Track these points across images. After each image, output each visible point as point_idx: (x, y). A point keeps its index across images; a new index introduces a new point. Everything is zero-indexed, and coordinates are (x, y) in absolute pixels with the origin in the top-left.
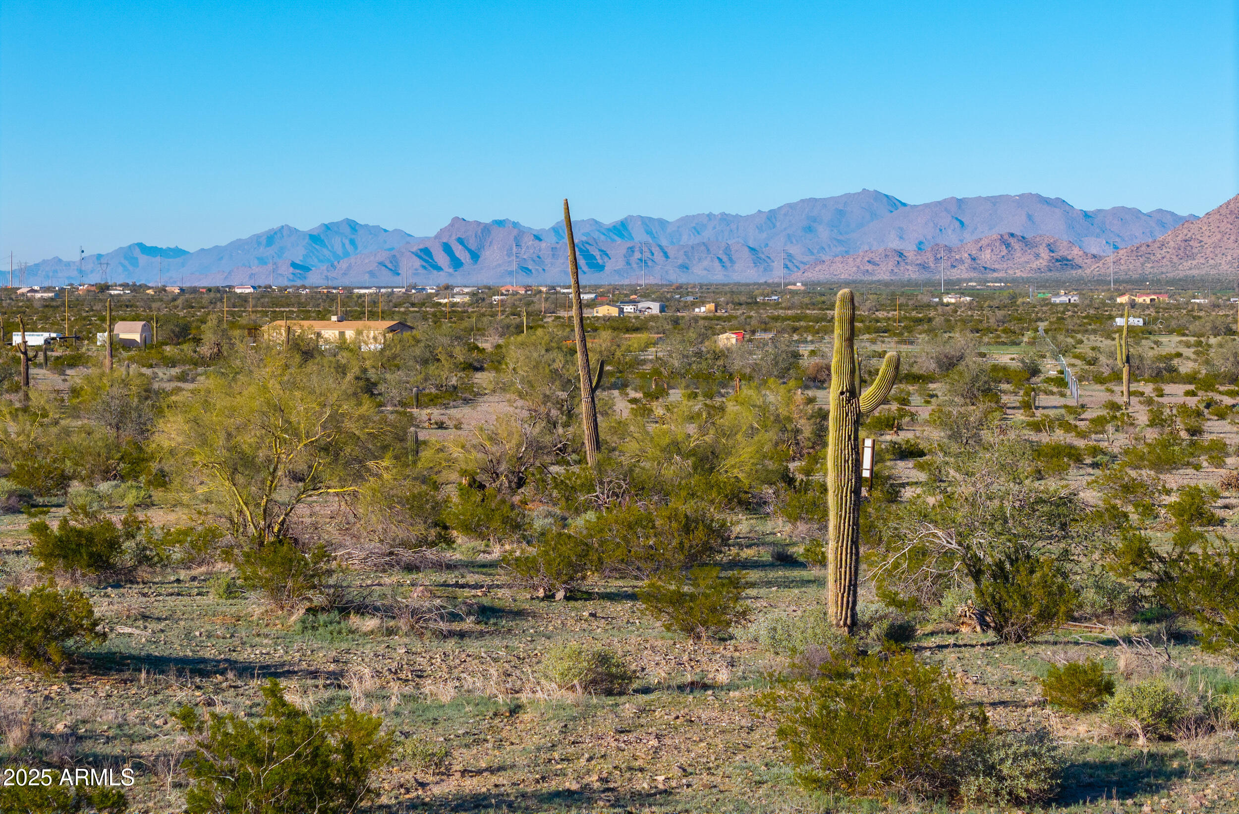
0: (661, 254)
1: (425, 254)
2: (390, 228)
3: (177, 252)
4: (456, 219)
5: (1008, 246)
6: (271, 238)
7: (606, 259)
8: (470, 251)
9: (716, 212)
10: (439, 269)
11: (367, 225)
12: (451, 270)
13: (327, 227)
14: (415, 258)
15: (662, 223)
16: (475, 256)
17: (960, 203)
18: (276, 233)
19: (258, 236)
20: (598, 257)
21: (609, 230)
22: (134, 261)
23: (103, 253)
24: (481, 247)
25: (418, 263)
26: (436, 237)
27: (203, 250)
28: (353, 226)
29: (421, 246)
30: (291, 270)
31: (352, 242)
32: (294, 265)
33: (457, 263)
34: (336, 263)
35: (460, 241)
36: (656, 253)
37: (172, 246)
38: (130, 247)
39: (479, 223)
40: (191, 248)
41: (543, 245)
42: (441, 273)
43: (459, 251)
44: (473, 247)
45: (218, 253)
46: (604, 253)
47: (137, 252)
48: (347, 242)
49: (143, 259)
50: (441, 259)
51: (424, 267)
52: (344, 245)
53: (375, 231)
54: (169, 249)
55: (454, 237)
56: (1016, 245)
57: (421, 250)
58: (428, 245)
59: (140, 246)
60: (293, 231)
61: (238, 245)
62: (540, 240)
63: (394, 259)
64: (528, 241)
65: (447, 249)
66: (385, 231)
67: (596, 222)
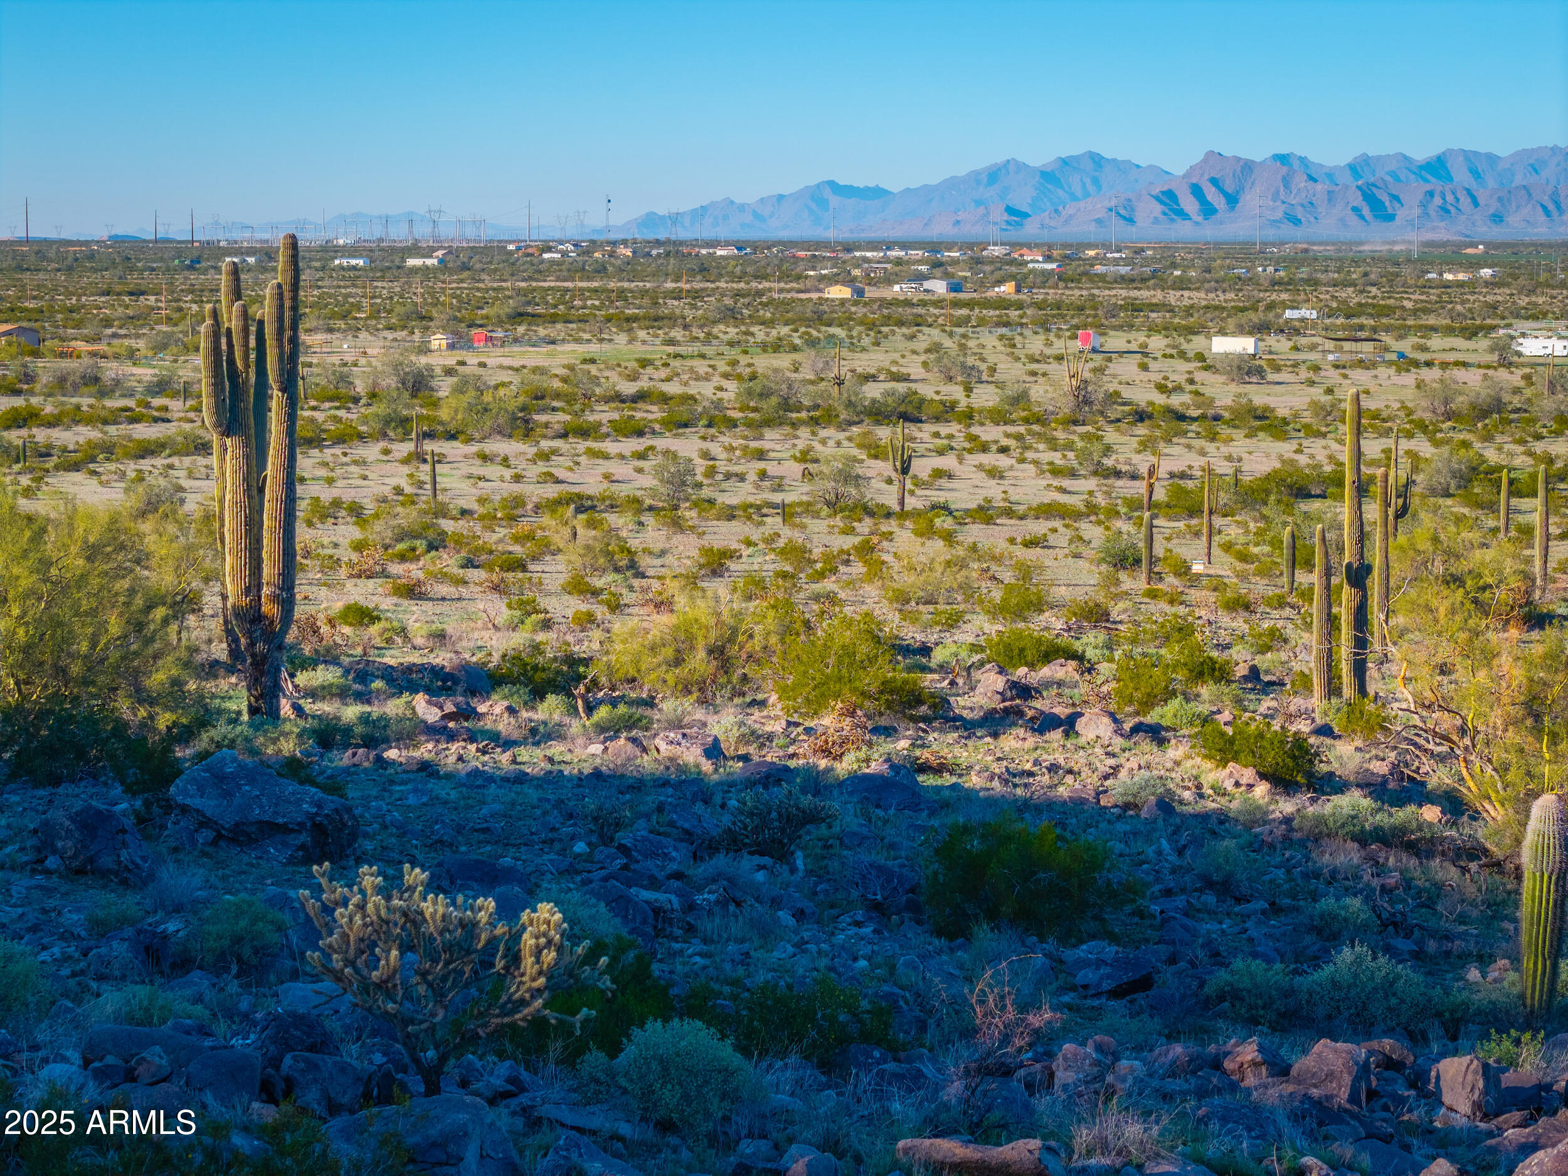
0: (1469, 200)
1: (1168, 198)
2: (1143, 164)
3: (877, 193)
4: (1210, 154)
6: (994, 175)
7: (1398, 205)
8: (1226, 194)
10: (1183, 215)
11: (1115, 160)
12: (1200, 219)
13: (1065, 162)
14: (1154, 201)
15: (1495, 159)
16: (1232, 200)
18: (999, 169)
19: (976, 174)
20: (1387, 204)
21: (1421, 167)
22: (823, 203)
23: (785, 193)
24: (1240, 190)
25: (1158, 208)
26: (1184, 177)
27: (908, 189)
28: (1096, 159)
29: (1165, 188)
30: (1006, 217)
31: (1096, 181)
32: (1010, 210)
33: (1208, 210)
34: (1060, 208)
35: (1214, 181)
36: (1462, 199)
37: (872, 185)
38: (818, 185)
39: (1238, 159)
40: (895, 187)
41: (1319, 187)
42: (1187, 222)
43: (1211, 194)
44: (1229, 187)
45: (926, 193)
46: (1395, 198)
47: (827, 193)
48: (1088, 181)
49: (834, 201)
50: (1189, 204)
51: (1164, 214)
52: (1084, 185)
53: (1125, 167)
54: (867, 188)
55: (1206, 177)
57: (1163, 193)
58: (1173, 186)
59: (832, 184)
60: (1021, 167)
61: (952, 184)
62: (1315, 181)
63: (1129, 204)
64: (1300, 181)
65: (1197, 191)
66: (1138, 166)
67: (1406, 158)
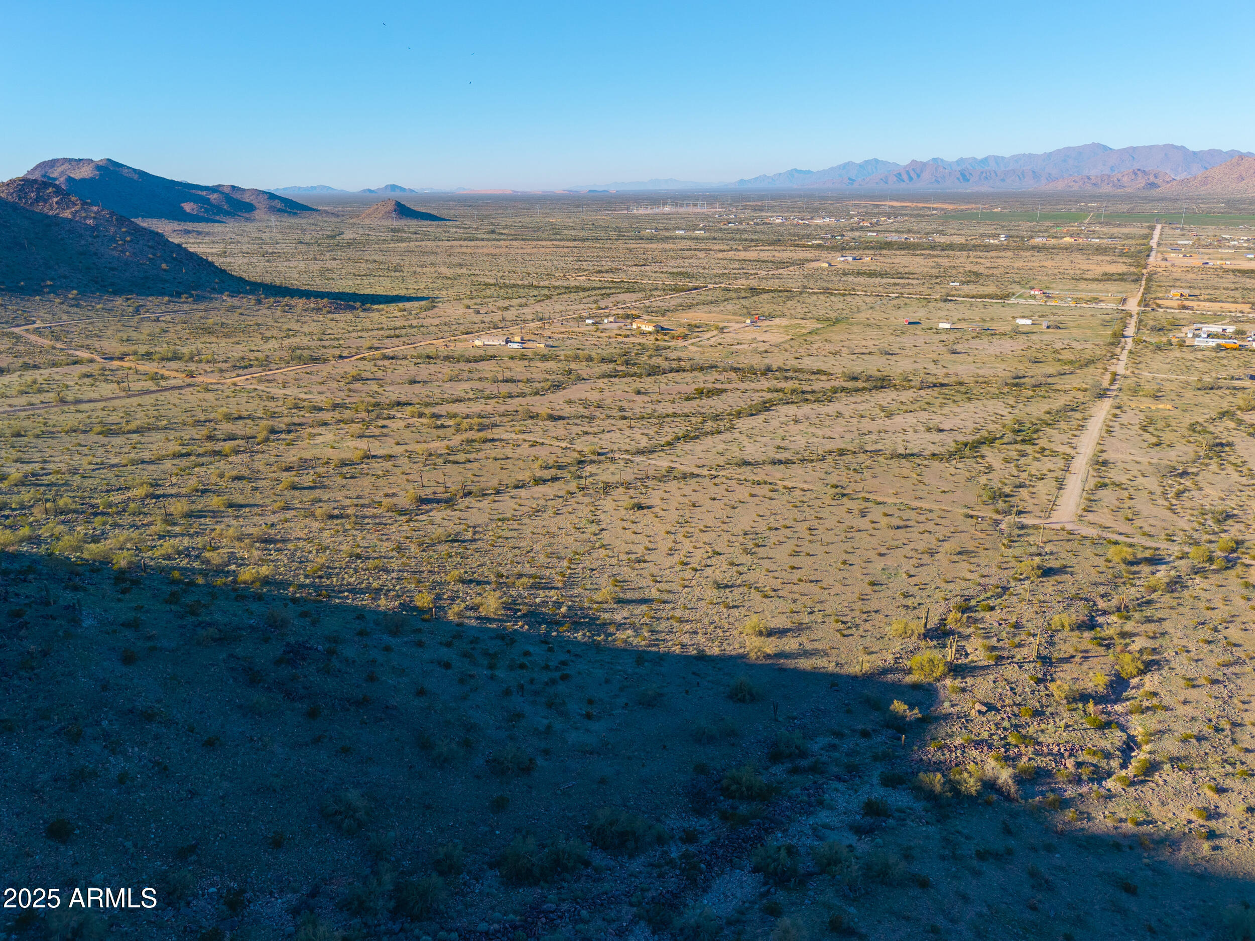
0: (995, 174)
1: (899, 175)
2: (892, 162)
3: (809, 173)
4: (913, 161)
5: (1136, 174)
8: (916, 174)
9: (1027, 153)
10: (903, 180)
11: (882, 161)
12: (908, 182)
13: (866, 162)
14: (894, 176)
15: (1003, 158)
16: (918, 176)
17: (1134, 149)
18: (846, 164)
19: (839, 166)
20: (968, 176)
21: (980, 162)
22: (792, 176)
23: (781, 172)
24: (921, 172)
25: (895, 179)
26: (904, 168)
28: (877, 161)
29: (898, 172)
30: (848, 181)
31: (876, 169)
32: (849, 179)
33: (911, 179)
34: (865, 178)
35: (913, 170)
36: (992, 173)
39: (922, 162)
41: (946, 171)
42: (904, 183)
43: (912, 174)
44: (918, 172)
48: (874, 168)
50: (905, 177)
51: (897, 180)
52: (873, 170)
53: (884, 163)
55: (911, 168)
56: (1140, 174)
58: (901, 171)
59: (796, 170)
60: (853, 163)
61: (832, 169)
62: (945, 167)
63: (886, 177)
64: (941, 169)
65: (908, 173)
66: (890, 163)
67: (975, 158)
